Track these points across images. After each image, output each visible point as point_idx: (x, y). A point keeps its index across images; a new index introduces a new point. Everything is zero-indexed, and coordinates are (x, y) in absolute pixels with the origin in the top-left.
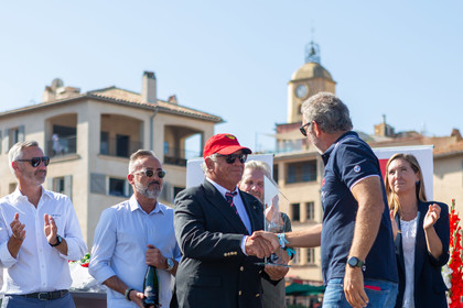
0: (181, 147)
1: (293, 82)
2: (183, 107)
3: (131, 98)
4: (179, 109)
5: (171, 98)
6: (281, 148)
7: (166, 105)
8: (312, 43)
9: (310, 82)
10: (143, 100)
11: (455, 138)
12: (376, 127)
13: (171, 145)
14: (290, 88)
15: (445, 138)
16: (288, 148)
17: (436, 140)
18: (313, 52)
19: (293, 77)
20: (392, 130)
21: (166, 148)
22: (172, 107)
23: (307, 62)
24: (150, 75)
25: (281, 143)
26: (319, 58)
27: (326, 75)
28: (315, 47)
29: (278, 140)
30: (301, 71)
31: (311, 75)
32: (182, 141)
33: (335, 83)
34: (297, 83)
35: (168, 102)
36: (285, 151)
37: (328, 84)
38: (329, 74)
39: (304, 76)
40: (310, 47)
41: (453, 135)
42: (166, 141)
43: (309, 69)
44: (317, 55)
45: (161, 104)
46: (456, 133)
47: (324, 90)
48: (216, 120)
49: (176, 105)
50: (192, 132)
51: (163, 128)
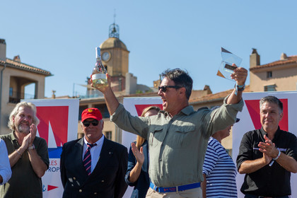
0: (22, 92)
2: (23, 64)
4: (21, 65)
5: (16, 57)
6: (90, 94)
7: (12, 62)
8: (114, 24)
9: (112, 51)
11: (206, 92)
12: (155, 82)
13: (15, 90)
15: (200, 91)
16: (95, 95)
18: (115, 31)
19: (100, 47)
21: (11, 92)
22: (16, 64)
23: (110, 37)
24: (2, 42)
25: (91, 91)
26: (118, 35)
27: (123, 47)
28: (116, 27)
29: (89, 89)
30: (105, 43)
31: (112, 46)
32: (22, 87)
33: (129, 52)
34: (103, 50)
35: (14, 60)
36: (93, 96)
37: (124, 52)
38: (124, 45)
39: (108, 47)
40: (112, 27)
41: (205, 90)
42: (11, 87)
43: (112, 41)
44: (117, 32)
45: (8, 61)
46: (207, 88)
47: (121, 56)
48: (47, 74)
49: (19, 62)
50: (29, 81)
51: (9, 78)
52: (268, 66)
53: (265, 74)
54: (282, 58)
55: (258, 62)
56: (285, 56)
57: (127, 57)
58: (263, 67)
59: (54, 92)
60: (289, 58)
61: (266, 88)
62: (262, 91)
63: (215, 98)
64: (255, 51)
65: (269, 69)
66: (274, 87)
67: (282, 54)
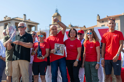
1: (53, 16)
3: (21, 19)
5: (29, 19)
7: (28, 21)
8: (57, 9)
10: (23, 20)
11: (84, 28)
12: (69, 25)
13: (29, 28)
14: (52, 18)
15: (82, 27)
17: (80, 28)
18: (57, 11)
19: (53, 15)
20: (72, 26)
21: (28, 29)
22: (29, 21)
23: (56, 12)
24: (25, 15)
26: (58, 12)
30: (54, 14)
31: (56, 15)
32: (31, 28)
34: (54, 17)
37: (60, 17)
38: (60, 15)
39: (55, 15)
43: (56, 14)
45: (27, 21)
46: (85, 26)
47: (59, 18)
48: (38, 24)
49: (30, 21)
50: (33, 26)
51: (27, 25)
52: (102, 19)
53: (102, 22)
54: (106, 17)
55: (99, 18)
56: (107, 16)
57: (61, 18)
58: (101, 20)
59: (40, 29)
60: (109, 17)
61: (102, 26)
62: (101, 26)
63: (87, 29)
64: (98, 15)
65: (103, 20)
66: (104, 25)
67: (106, 16)
